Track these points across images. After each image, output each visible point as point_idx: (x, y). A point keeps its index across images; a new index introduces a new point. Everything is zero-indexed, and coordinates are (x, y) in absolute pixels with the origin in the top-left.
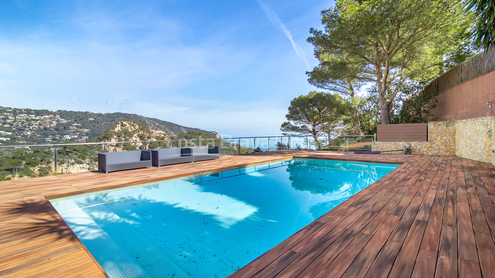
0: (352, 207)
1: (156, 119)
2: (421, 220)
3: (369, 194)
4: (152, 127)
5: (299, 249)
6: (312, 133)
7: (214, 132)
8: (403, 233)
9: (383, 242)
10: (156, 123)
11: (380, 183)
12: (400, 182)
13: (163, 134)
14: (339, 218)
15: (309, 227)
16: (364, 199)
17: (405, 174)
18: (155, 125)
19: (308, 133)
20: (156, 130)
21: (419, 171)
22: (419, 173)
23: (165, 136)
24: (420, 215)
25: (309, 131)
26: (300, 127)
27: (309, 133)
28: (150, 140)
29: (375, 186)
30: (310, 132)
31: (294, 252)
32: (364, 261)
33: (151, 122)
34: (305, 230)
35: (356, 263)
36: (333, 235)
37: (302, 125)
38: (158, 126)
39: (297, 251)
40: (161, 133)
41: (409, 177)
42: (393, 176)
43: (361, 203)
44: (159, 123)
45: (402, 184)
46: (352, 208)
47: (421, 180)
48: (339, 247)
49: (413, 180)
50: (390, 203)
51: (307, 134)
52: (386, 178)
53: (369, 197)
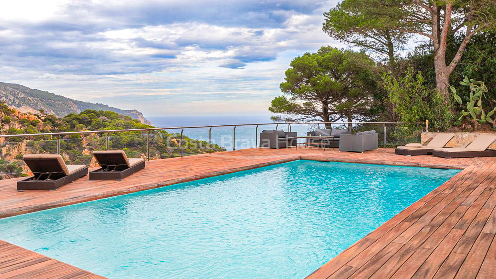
0: (406, 221)
1: (19, 85)
2: (488, 232)
3: (425, 207)
4: (10, 100)
5: (355, 264)
6: (322, 117)
7: (135, 110)
8: (467, 246)
9: (446, 255)
10: (18, 94)
11: (438, 194)
12: (463, 192)
13: (35, 115)
14: (392, 234)
15: (359, 244)
16: (419, 213)
17: (470, 181)
18: (17, 98)
19: (314, 116)
20: (18, 107)
21: (489, 176)
22: (489, 180)
23: (39, 118)
24: (487, 228)
25: (316, 111)
26: (302, 106)
27: (317, 115)
28: (8, 127)
29: (432, 197)
30: (319, 114)
31: (350, 267)
32: (427, 271)
33: (7, 90)
34: (355, 247)
35: (420, 273)
36: (388, 251)
37: (305, 101)
38: (23, 99)
39: (354, 265)
40: (30, 113)
41: (476, 185)
42: (454, 185)
43: (417, 218)
44: (25, 93)
45: (467, 194)
46: (406, 223)
47: (490, 189)
48: (399, 261)
49: (481, 188)
50: (453, 216)
51: (313, 118)
52: (446, 187)
53: (425, 210)
